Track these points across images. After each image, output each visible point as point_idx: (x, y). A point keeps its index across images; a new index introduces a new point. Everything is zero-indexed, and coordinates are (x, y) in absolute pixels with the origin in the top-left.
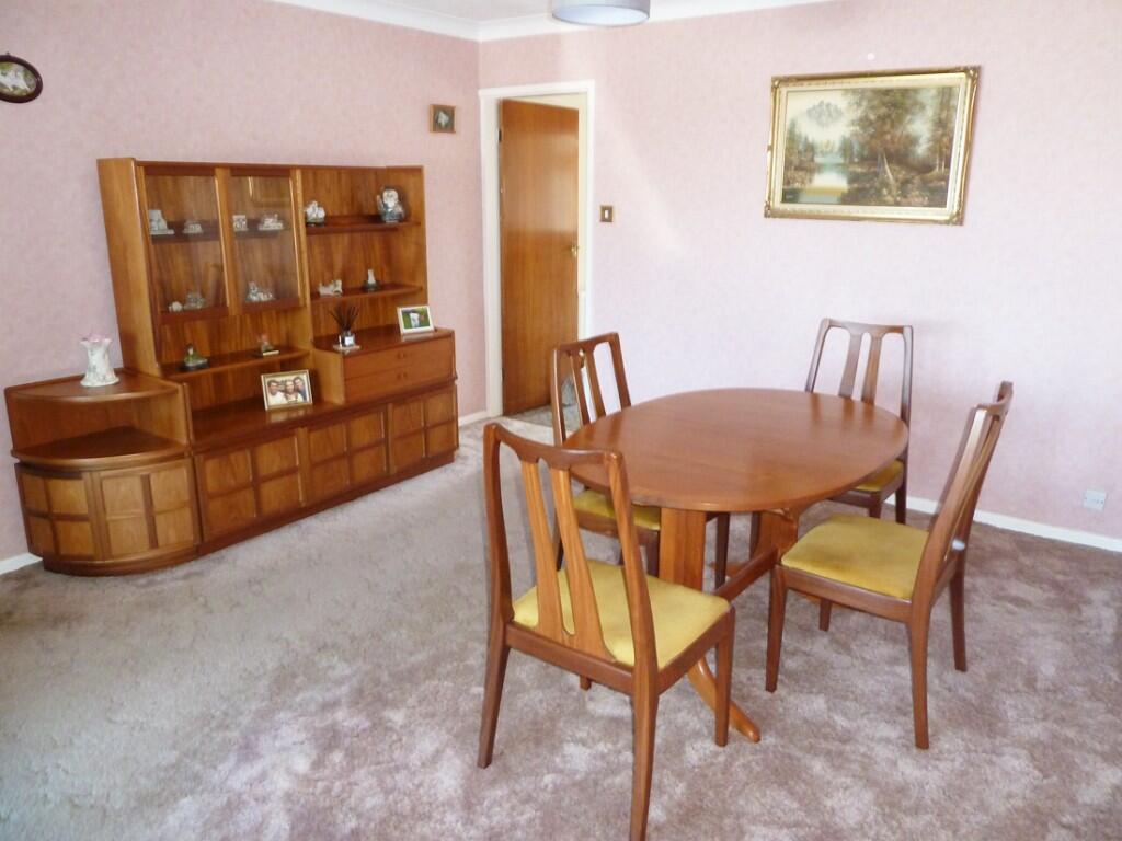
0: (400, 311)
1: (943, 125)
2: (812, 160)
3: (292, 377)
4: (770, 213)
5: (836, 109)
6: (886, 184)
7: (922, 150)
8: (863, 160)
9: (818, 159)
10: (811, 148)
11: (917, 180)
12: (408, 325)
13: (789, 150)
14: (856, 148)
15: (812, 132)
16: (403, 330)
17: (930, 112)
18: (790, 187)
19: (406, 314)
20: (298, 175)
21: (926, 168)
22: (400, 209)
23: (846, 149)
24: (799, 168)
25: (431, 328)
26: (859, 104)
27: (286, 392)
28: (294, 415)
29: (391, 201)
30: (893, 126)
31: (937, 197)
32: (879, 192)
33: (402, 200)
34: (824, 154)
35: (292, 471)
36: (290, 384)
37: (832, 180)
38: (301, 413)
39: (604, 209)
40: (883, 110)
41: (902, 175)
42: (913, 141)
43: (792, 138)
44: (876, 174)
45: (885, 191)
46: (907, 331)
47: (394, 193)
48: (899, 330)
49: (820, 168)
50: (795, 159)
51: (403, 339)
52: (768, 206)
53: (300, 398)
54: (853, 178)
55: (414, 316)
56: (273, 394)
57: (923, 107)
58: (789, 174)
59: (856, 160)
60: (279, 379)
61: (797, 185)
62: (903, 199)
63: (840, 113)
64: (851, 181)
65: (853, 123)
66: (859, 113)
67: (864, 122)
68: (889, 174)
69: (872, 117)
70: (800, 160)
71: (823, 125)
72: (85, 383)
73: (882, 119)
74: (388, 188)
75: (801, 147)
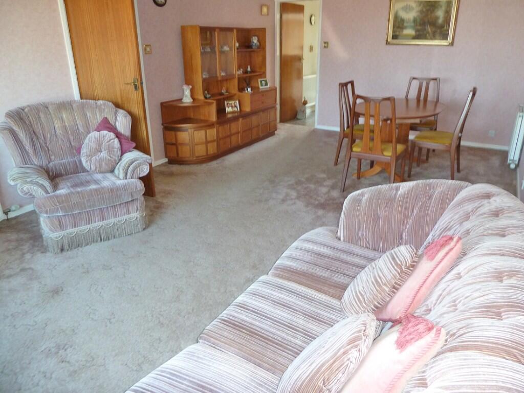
0: (259, 80)
1: (448, 13)
2: (403, 24)
3: (233, 102)
4: (387, 43)
5: (412, 7)
6: (428, 33)
7: (440, 21)
8: (420, 25)
9: (405, 24)
10: (403, 21)
11: (438, 31)
12: (262, 85)
13: (395, 21)
14: (418, 20)
15: (403, 15)
16: (260, 87)
17: (444, 8)
18: (395, 34)
19: (261, 82)
20: (235, 31)
21: (442, 27)
22: (258, 44)
23: (415, 21)
24: (399, 27)
25: (268, 86)
26: (420, 5)
27: (232, 107)
28: (234, 115)
29: (255, 40)
30: (431, 13)
31: (445, 37)
32: (426, 35)
33: (258, 41)
34: (407, 23)
35: (238, 133)
36: (233, 104)
37: (410, 32)
38: (236, 114)
39: (325, 43)
40: (428, 8)
41: (434, 29)
42: (437, 18)
43: (396, 17)
44: (425, 29)
45: (428, 35)
46: (438, 80)
47: (256, 38)
48: (436, 79)
49: (406, 28)
50: (397, 25)
51: (260, 90)
52: (387, 41)
53: (236, 109)
54: (417, 31)
55: (263, 82)
56: (228, 107)
57: (441, 7)
58: (395, 29)
59: (418, 24)
60: (230, 102)
61: (397, 33)
62: (434, 37)
63: (413, 9)
64: (416, 32)
65: (418, 12)
66: (420, 8)
67: (421, 12)
68: (429, 29)
69: (424, 10)
70: (399, 24)
71: (407, 12)
72: (183, 101)
73: (427, 10)
74: (255, 36)
75: (399, 20)
